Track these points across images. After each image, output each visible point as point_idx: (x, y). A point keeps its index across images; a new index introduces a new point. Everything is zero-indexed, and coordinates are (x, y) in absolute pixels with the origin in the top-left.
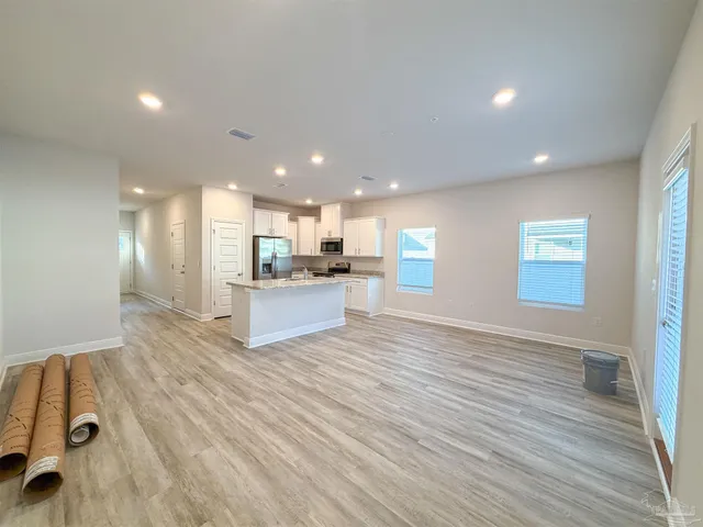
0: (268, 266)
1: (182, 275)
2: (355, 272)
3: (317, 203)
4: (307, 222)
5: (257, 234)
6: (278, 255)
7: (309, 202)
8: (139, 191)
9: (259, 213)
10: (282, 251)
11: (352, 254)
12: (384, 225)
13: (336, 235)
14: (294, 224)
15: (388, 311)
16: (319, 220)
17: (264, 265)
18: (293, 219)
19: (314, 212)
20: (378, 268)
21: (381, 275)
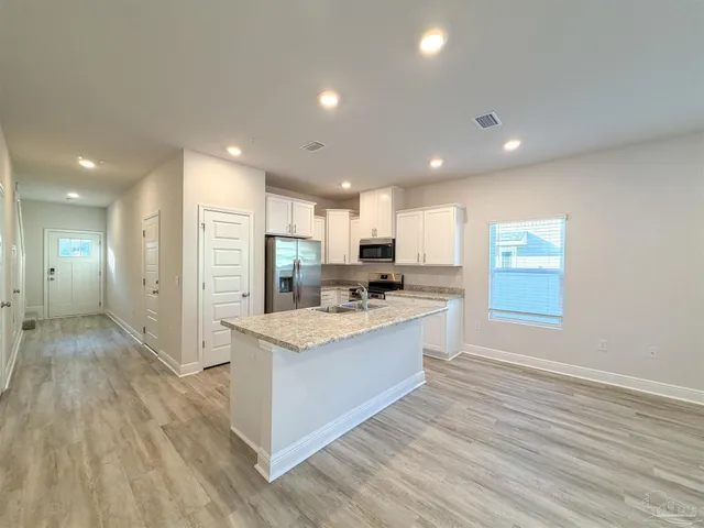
0: (288, 282)
1: (155, 296)
2: (412, 289)
3: (355, 190)
4: (338, 217)
5: (271, 231)
6: (302, 264)
7: (346, 186)
8: (87, 164)
9: (274, 200)
10: (307, 257)
11: (412, 261)
12: (463, 217)
13: (383, 234)
14: (320, 221)
15: (473, 350)
16: (356, 213)
17: (282, 279)
18: (319, 212)
19: (349, 202)
20: (455, 282)
21: (458, 293)
